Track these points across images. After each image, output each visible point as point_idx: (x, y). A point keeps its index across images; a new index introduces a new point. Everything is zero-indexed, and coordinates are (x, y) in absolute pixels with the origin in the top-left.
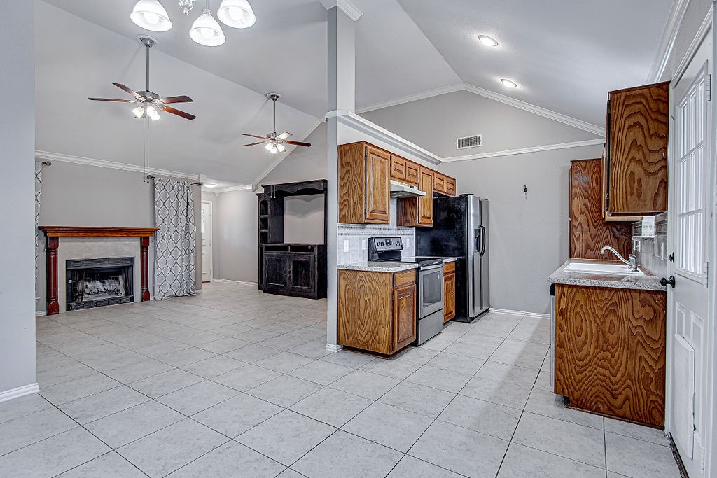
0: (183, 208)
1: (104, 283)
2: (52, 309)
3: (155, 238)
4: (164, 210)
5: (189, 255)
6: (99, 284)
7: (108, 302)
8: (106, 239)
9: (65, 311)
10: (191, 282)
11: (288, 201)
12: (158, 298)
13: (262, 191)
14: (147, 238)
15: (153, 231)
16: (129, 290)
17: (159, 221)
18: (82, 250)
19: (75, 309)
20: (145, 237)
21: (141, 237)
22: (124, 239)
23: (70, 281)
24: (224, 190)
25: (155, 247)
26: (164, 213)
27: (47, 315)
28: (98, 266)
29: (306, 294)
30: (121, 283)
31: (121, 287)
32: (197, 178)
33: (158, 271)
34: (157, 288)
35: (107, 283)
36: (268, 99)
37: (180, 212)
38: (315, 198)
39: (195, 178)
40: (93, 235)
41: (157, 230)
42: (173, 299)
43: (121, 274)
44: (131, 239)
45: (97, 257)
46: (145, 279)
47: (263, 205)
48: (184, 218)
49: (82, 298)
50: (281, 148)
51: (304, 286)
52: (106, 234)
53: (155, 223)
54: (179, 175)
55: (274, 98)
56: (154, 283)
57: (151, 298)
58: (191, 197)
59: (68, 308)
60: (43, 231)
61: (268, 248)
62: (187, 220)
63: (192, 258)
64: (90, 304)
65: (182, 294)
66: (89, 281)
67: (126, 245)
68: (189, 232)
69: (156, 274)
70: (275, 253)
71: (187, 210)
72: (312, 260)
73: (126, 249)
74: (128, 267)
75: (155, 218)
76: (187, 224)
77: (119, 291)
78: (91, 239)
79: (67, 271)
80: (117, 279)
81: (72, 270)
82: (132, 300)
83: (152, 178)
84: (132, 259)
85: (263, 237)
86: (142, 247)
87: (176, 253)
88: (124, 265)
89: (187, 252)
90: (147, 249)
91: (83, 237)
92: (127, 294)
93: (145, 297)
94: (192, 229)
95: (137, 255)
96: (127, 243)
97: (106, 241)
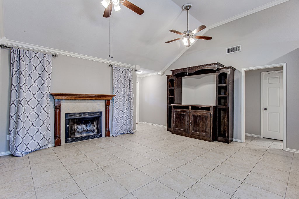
0: (127, 84)
1: (86, 125)
2: (57, 143)
3: (113, 101)
4: (118, 84)
5: (130, 111)
6: (84, 126)
7: (88, 138)
8: (87, 101)
9: (64, 143)
10: (131, 126)
11: (184, 80)
12: (114, 135)
13: (171, 73)
14: (109, 100)
15: (113, 96)
16: (99, 130)
17: (115, 91)
18: (74, 108)
19: (71, 142)
20: (108, 100)
21: (106, 100)
22: (97, 101)
23: (68, 126)
24: (145, 76)
25: (113, 106)
26: (118, 87)
27: (55, 146)
28: (83, 117)
29: (203, 138)
30: (95, 126)
31: (95, 128)
32: (135, 67)
33: (114, 120)
34: (114, 129)
35: (88, 126)
36: (183, 10)
37: (126, 86)
38: (203, 77)
39: (133, 67)
40: (80, 98)
41: (114, 96)
42: (122, 136)
43: (95, 121)
44: (101, 101)
45: (82, 112)
46: (107, 124)
47: (171, 82)
48: (128, 89)
49: (74, 136)
50: (192, 41)
51: (202, 132)
52: (87, 98)
53: (113, 92)
54: (126, 65)
55: (187, 8)
56: (112, 126)
57: (111, 135)
58: (131, 77)
59: (66, 142)
60: (53, 96)
61: (175, 107)
62: (129, 90)
63: (132, 112)
64: (78, 139)
65: (127, 132)
66: (79, 124)
67: (98, 104)
68: (130, 97)
69: (113, 121)
70: (179, 110)
71: (130, 85)
72: (208, 115)
73: (98, 106)
74: (99, 117)
75: (113, 89)
76: (130, 93)
77: (94, 130)
78: (79, 101)
79: (66, 119)
80: (93, 124)
81: (69, 119)
82: (101, 136)
83: (111, 66)
84: (101, 113)
85: (171, 100)
86: (106, 106)
87: (124, 109)
88: (97, 116)
89: (129, 108)
90: (109, 107)
91: (75, 100)
92: (98, 133)
93: (108, 135)
94: (132, 95)
95: (104, 110)
96: (98, 103)
97: (87, 102)
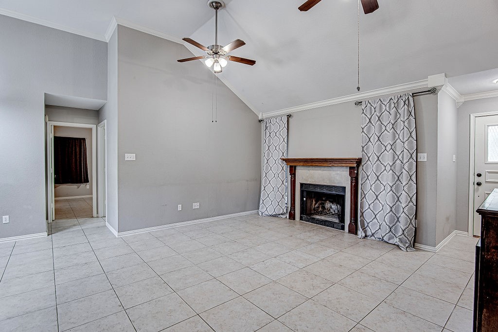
2: (291, 216)
7: (325, 223)
19: (304, 220)
20: (353, 167)
21: (350, 167)
22: (336, 169)
23: (305, 199)
32: (428, 82)
44: (342, 169)
46: (353, 210)
59: (301, 218)
64: (313, 221)
67: (337, 174)
73: (338, 177)
79: (302, 191)
82: (343, 228)
84: (344, 188)
86: (351, 177)
88: (338, 193)
93: (351, 230)
95: (348, 185)
96: (338, 172)
97: (323, 170)
